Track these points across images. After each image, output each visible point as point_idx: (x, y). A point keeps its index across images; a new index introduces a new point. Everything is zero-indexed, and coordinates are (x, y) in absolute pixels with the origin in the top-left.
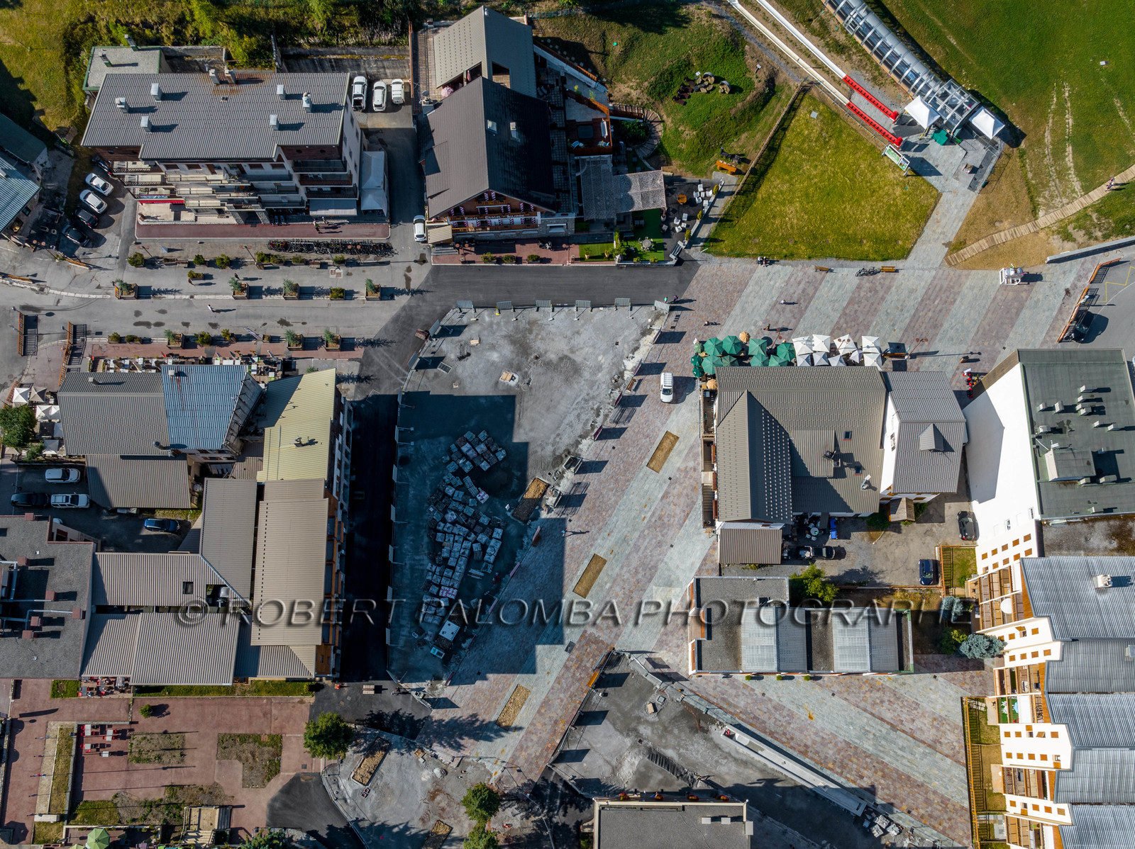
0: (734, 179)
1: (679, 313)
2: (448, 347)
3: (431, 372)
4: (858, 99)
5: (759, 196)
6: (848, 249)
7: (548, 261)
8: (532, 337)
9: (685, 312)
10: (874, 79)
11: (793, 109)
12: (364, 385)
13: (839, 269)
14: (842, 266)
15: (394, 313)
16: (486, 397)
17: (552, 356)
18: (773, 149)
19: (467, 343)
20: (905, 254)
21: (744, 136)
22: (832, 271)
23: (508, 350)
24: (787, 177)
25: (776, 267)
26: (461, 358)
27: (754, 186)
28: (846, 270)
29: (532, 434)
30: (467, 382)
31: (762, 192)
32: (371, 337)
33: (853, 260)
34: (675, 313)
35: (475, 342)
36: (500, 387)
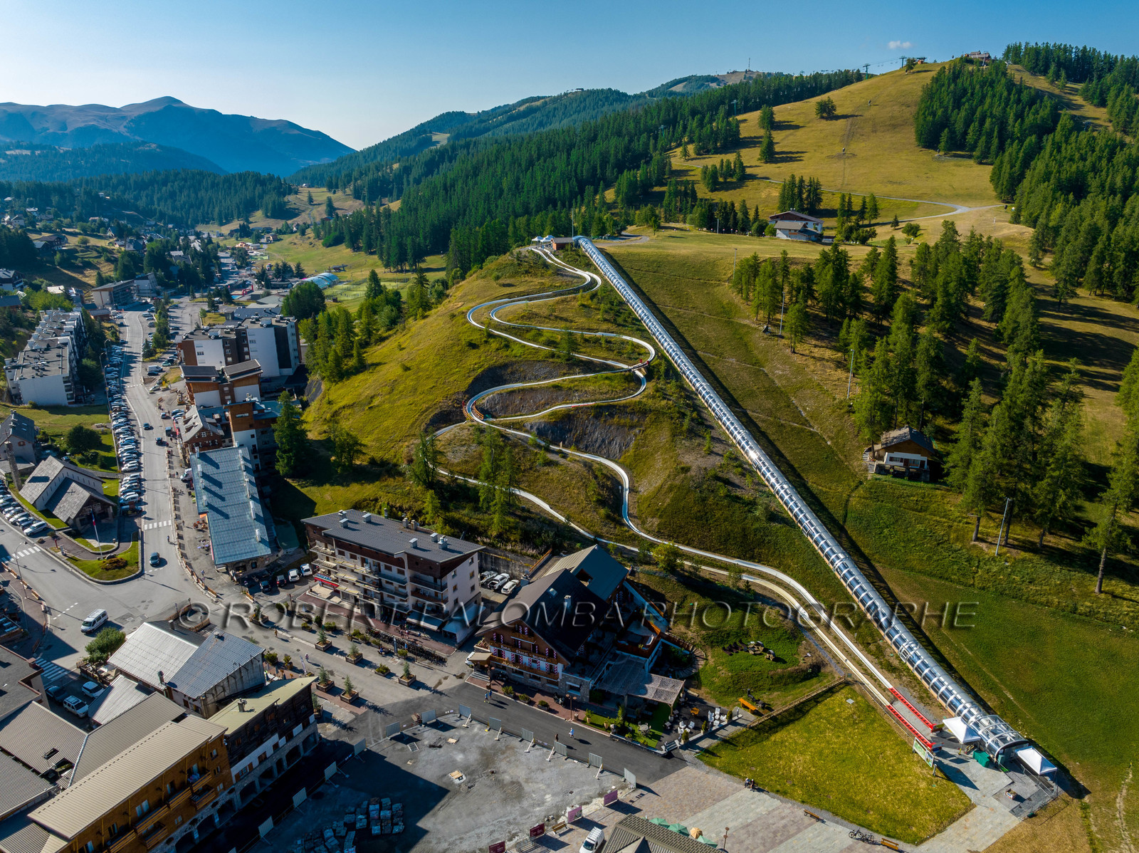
0: (753, 717)
1: (645, 792)
2: (429, 735)
3: (400, 745)
4: (899, 707)
5: (773, 738)
6: (849, 811)
7: (555, 712)
8: (501, 757)
9: (650, 794)
10: (921, 698)
11: (831, 691)
12: (344, 732)
13: (832, 824)
14: (837, 823)
15: (410, 698)
16: (426, 782)
17: (507, 778)
18: (800, 711)
19: (446, 739)
20: (918, 841)
21: (776, 693)
22: (823, 822)
23: (474, 757)
24: (806, 735)
25: (763, 796)
26: (432, 746)
27: (770, 729)
28: (840, 828)
29: (439, 827)
30: (420, 765)
31: (777, 737)
32: (379, 705)
33: (852, 822)
34: (640, 791)
35: (452, 741)
36: (445, 780)
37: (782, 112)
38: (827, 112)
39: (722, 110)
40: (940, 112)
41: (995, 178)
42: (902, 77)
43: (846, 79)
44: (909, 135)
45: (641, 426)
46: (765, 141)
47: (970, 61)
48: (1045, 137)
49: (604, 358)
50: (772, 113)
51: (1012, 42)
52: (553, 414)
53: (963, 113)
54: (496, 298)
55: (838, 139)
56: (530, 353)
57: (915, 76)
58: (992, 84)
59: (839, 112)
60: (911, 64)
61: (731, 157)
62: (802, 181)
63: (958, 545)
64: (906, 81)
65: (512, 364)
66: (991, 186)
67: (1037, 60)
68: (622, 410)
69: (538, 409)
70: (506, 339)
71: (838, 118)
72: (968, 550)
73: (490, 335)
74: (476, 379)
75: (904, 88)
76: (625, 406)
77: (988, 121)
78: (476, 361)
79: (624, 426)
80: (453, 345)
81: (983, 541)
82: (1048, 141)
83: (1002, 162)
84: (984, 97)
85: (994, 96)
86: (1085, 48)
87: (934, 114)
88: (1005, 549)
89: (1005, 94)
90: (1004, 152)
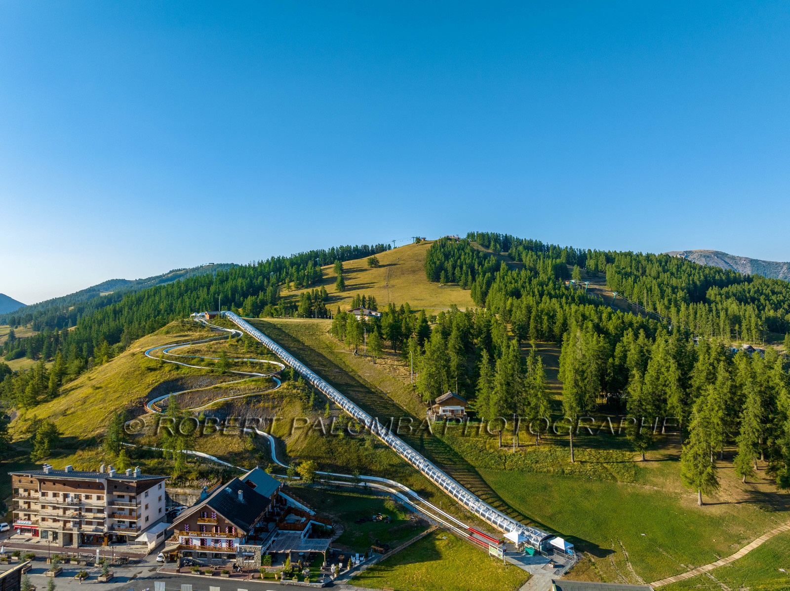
4: (476, 536)
10: (488, 530)
37: (347, 265)
38: (374, 264)
39: (310, 264)
40: (438, 262)
41: (473, 295)
42: (414, 247)
43: (381, 249)
44: (423, 275)
45: (280, 406)
46: (339, 279)
47: (450, 239)
48: (495, 273)
49: (249, 372)
50: (342, 265)
51: (470, 231)
52: (215, 404)
53: (450, 263)
54: (167, 344)
55: (382, 279)
56: (195, 371)
57: (421, 246)
58: (463, 249)
59: (381, 264)
60: (418, 240)
61: (319, 288)
62: (364, 298)
63: (492, 450)
64: (417, 248)
65: (182, 378)
66: (472, 300)
67: (484, 239)
68: (267, 398)
69: (203, 403)
70: (176, 364)
71: (381, 266)
72: (498, 452)
73: (164, 362)
74: (154, 390)
75: (416, 252)
76: (268, 395)
77: (464, 267)
78: (153, 379)
79: (267, 408)
80: (134, 371)
81: (505, 446)
82: (497, 275)
83: (475, 286)
84: (460, 255)
85: (465, 254)
86: (506, 235)
87: (435, 263)
88: (519, 449)
89: (471, 254)
90: (475, 281)
